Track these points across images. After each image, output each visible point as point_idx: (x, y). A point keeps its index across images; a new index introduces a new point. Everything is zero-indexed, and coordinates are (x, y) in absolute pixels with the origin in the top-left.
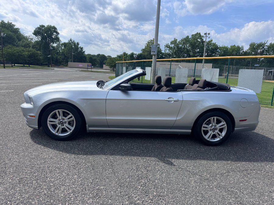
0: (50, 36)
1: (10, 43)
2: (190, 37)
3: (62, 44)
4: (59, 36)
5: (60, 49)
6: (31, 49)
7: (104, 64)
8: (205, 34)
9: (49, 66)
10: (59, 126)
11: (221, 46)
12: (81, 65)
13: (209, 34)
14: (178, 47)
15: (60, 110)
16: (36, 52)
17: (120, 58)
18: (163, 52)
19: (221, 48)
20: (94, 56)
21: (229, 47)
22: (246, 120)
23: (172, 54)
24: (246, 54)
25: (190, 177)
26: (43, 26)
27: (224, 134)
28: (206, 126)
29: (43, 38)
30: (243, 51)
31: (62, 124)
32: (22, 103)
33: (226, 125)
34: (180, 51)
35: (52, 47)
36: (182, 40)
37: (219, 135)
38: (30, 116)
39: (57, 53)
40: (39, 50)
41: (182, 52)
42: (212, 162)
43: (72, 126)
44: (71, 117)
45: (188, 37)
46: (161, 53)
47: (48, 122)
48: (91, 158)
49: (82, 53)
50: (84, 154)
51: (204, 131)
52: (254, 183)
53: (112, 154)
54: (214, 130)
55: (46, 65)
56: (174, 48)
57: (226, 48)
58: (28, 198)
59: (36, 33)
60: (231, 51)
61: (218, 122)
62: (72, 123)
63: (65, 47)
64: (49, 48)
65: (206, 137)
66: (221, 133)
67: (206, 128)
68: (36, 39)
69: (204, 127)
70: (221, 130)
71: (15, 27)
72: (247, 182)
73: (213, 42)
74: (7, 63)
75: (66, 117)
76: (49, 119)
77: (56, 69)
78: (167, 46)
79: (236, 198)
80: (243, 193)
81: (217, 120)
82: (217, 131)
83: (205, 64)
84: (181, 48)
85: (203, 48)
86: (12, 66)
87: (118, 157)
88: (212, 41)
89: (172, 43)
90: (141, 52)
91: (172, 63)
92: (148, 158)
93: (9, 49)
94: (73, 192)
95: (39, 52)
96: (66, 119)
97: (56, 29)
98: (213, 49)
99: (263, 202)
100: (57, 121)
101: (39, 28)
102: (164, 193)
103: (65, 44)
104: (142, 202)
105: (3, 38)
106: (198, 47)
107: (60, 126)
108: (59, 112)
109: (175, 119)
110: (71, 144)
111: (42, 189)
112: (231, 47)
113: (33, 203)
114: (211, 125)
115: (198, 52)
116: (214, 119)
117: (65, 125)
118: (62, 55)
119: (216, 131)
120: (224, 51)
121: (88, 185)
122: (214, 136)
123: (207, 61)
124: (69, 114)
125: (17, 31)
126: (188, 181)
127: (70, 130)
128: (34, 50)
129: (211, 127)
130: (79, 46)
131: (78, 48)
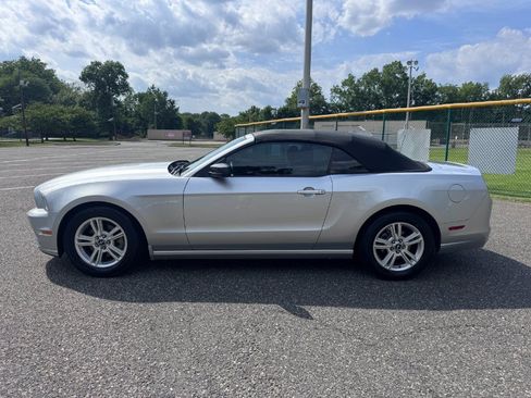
0: (111, 82)
1: (38, 99)
2: (380, 70)
3: (136, 96)
4: (128, 80)
5: (132, 105)
6: (77, 107)
7: (215, 130)
8: (409, 63)
9: (111, 139)
10: (96, 249)
11: (443, 84)
12: (171, 134)
13: (416, 62)
14: (357, 91)
15: (97, 219)
16: (87, 112)
17: (244, 117)
18: (328, 101)
19: (442, 90)
20: (196, 116)
21: (460, 85)
22: (462, 227)
23: (347, 104)
24: (493, 97)
25: (340, 342)
26: (98, 64)
27: (418, 256)
28: (381, 241)
29: (100, 86)
30: (488, 94)
31: (102, 244)
32: (30, 208)
33: (421, 238)
34: (362, 98)
35: (116, 102)
36: (365, 77)
37: (410, 258)
38: (44, 232)
39: (126, 113)
40: (93, 108)
41: (366, 100)
42: (389, 312)
43: (122, 249)
44: (120, 231)
45: (376, 70)
46: (325, 104)
47: (76, 242)
48: (152, 307)
49: (173, 111)
50: (140, 302)
51: (378, 251)
52: (467, 352)
53: (194, 301)
54: (398, 248)
55: (106, 136)
56: (350, 93)
57: (454, 89)
58: (17, 385)
59: (85, 77)
60: (463, 94)
61: (407, 232)
62: (120, 241)
63: (140, 101)
64: (109, 104)
65: (383, 263)
66: (414, 253)
67: (383, 244)
68: (87, 88)
69: (377, 243)
70: (413, 249)
71: (47, 68)
72: (453, 348)
73: (427, 78)
74: (33, 137)
75: (109, 231)
76: (78, 236)
77: (123, 143)
78: (335, 90)
79: (424, 381)
80: (439, 371)
81: (403, 228)
82: (405, 250)
83: (411, 122)
84: (363, 93)
85: (406, 90)
86: (43, 142)
87: (204, 305)
88: (424, 75)
89: (344, 84)
90: (285, 104)
91: (339, 123)
92: (263, 306)
93: (36, 110)
94: (105, 372)
95: (92, 113)
96: (110, 236)
97: (122, 67)
98: (427, 93)
99: (478, 388)
100: (92, 240)
101: (90, 68)
102: (281, 372)
103: (141, 97)
104: (234, 391)
105: (25, 89)
106: (396, 88)
107: (99, 249)
108: (95, 222)
109: (319, 229)
110: (119, 282)
111: (45, 368)
112: (464, 85)
113: (24, 394)
114: (391, 239)
115: (398, 99)
116: (396, 226)
117: (108, 246)
118: (135, 116)
119: (403, 251)
120: (450, 95)
121: (135, 360)
122: (399, 261)
123: (416, 116)
124: (115, 226)
125: (50, 75)
126: (333, 350)
127: (118, 255)
128: (83, 109)
129: (393, 242)
130: (168, 98)
131: (165, 103)
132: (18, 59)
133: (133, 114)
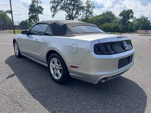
0: (128, 16)
3: (137, 20)
5: (135, 23)
22: (77, 67)
26: (125, 11)
29: (124, 17)
33: (61, 67)
49: (149, 24)
59: (121, 15)
67: (52, 66)
71: (113, 13)
101: (123, 12)
118: (135, 26)
125: (113, 15)
130: (148, 20)
132: (106, 12)
133: (135, 25)
